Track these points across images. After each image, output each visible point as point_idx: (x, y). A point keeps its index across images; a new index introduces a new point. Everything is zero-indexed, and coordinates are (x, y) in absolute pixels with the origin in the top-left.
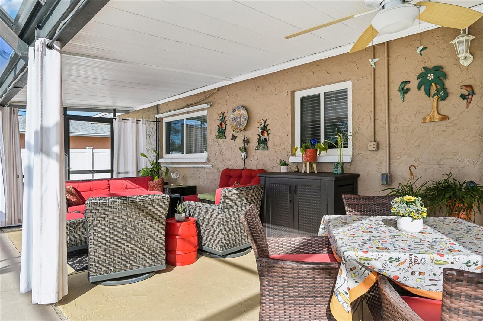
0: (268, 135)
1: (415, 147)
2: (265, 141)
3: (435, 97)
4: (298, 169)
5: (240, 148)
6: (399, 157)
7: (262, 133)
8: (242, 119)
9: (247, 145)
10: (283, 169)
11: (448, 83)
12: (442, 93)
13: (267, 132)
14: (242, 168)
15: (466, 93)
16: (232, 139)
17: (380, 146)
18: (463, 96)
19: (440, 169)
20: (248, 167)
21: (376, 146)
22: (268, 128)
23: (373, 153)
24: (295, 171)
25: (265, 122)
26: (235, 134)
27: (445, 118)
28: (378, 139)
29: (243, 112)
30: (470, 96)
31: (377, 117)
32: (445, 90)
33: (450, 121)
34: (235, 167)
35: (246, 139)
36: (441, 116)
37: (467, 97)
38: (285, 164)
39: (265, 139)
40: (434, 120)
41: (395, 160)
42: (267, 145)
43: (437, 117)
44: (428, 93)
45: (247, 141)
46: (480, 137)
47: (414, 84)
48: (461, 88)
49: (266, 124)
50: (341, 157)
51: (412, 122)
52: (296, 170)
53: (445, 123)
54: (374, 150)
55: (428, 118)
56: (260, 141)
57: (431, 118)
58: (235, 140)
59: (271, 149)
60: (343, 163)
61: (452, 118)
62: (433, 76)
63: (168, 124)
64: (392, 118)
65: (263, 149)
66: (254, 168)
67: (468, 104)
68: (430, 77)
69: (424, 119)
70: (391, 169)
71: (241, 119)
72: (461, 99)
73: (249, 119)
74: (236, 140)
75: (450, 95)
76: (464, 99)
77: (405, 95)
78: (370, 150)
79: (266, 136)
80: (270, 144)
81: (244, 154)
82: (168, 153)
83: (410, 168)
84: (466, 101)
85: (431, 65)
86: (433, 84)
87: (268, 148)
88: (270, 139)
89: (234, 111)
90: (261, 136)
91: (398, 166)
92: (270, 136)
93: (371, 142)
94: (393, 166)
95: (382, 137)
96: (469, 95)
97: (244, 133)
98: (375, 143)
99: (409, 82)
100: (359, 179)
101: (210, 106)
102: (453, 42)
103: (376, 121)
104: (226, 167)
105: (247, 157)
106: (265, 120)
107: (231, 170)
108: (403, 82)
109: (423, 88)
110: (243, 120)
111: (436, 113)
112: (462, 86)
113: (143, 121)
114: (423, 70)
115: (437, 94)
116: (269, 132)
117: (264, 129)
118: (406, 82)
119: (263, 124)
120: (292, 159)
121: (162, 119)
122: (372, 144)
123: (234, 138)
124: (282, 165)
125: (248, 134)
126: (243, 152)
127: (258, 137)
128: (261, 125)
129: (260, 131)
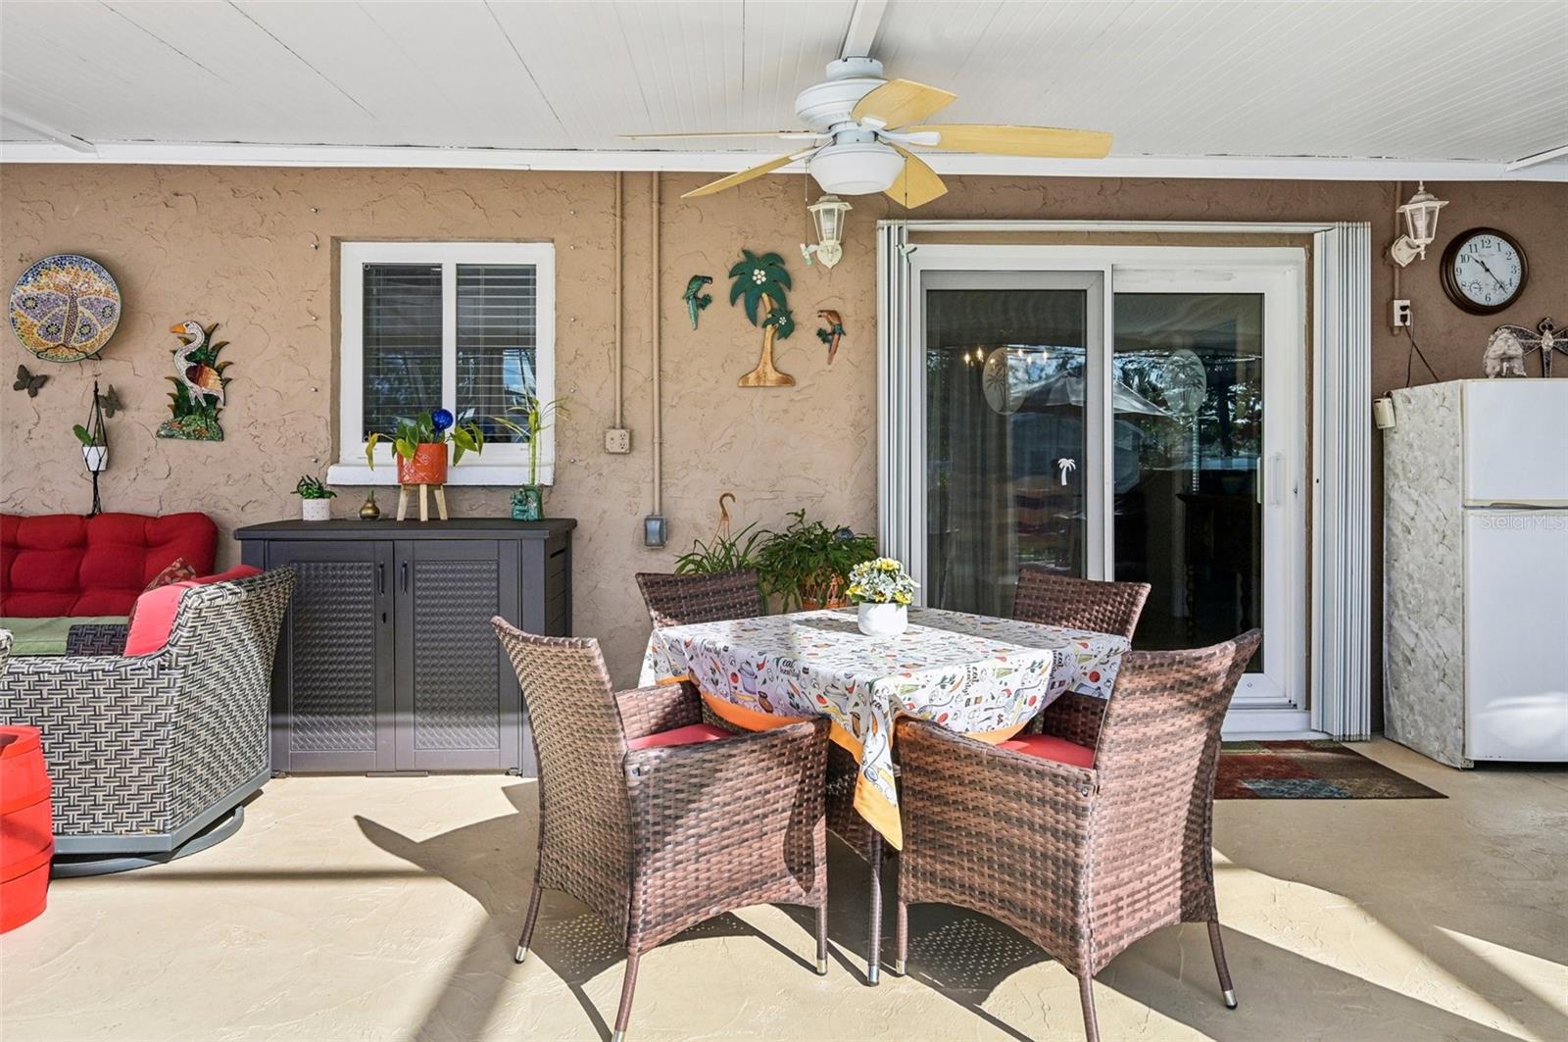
0: (225, 382)
1: (723, 446)
3: (769, 327)
4: (377, 511)
5: (79, 431)
6: (684, 472)
7: (194, 374)
8: (80, 308)
10: (314, 510)
11: (795, 299)
12: (783, 321)
13: (220, 371)
14: (86, 508)
15: (829, 329)
16: (17, 387)
17: (636, 443)
18: (821, 334)
19: (776, 502)
20: (113, 505)
21: (627, 441)
22: (223, 357)
23: (616, 459)
24: (364, 517)
25: (208, 335)
26: (38, 368)
27: (787, 380)
28: (628, 422)
29: (100, 285)
30: (836, 336)
31: (628, 361)
32: (788, 314)
33: (795, 388)
34: (36, 505)
35: (103, 392)
36: (780, 375)
37: (830, 337)
38: (322, 493)
39: (211, 399)
40: (765, 382)
41: (672, 481)
42: (216, 420)
43: (773, 376)
44: (753, 317)
45: (110, 402)
46: (852, 429)
47: (721, 287)
48: (820, 316)
49: (214, 342)
50: (537, 469)
51: (717, 382)
52: (370, 512)
53: (786, 392)
54: (623, 451)
55: (752, 376)
56: (182, 405)
57: (758, 378)
58: (34, 394)
59: (236, 437)
60: (542, 486)
61: (801, 383)
62: (765, 276)
64: (668, 367)
65: (198, 436)
66: (150, 509)
67: (832, 352)
68: (759, 276)
69: (745, 377)
70: (664, 506)
71: (74, 308)
72: (819, 340)
73: (127, 315)
74: (41, 391)
75: (797, 327)
76: (825, 341)
77: (701, 312)
78: (611, 451)
79: (212, 384)
80: (229, 418)
81: (94, 455)
83: (721, 501)
84: (827, 345)
85: (760, 247)
86: (764, 295)
87: (220, 435)
88: (232, 399)
89: (36, 270)
90: (189, 383)
91: (680, 495)
92: (230, 387)
93: (614, 428)
94: (671, 493)
95: (641, 417)
96: (833, 333)
97: (89, 369)
98: (623, 431)
99: (711, 279)
100: (575, 534)
102: (813, 209)
103: (627, 372)
105: (108, 465)
106: (207, 325)
108: (696, 278)
109: (741, 301)
110: (88, 313)
111: (769, 368)
112: (822, 311)
114: (742, 258)
115: (772, 320)
117: (203, 360)
118: (704, 277)
119: (200, 339)
120: (335, 476)
122: (617, 433)
123: (30, 382)
124: (309, 496)
125: (114, 373)
126: (92, 443)
127: (174, 390)
128: (188, 342)
129: (183, 365)
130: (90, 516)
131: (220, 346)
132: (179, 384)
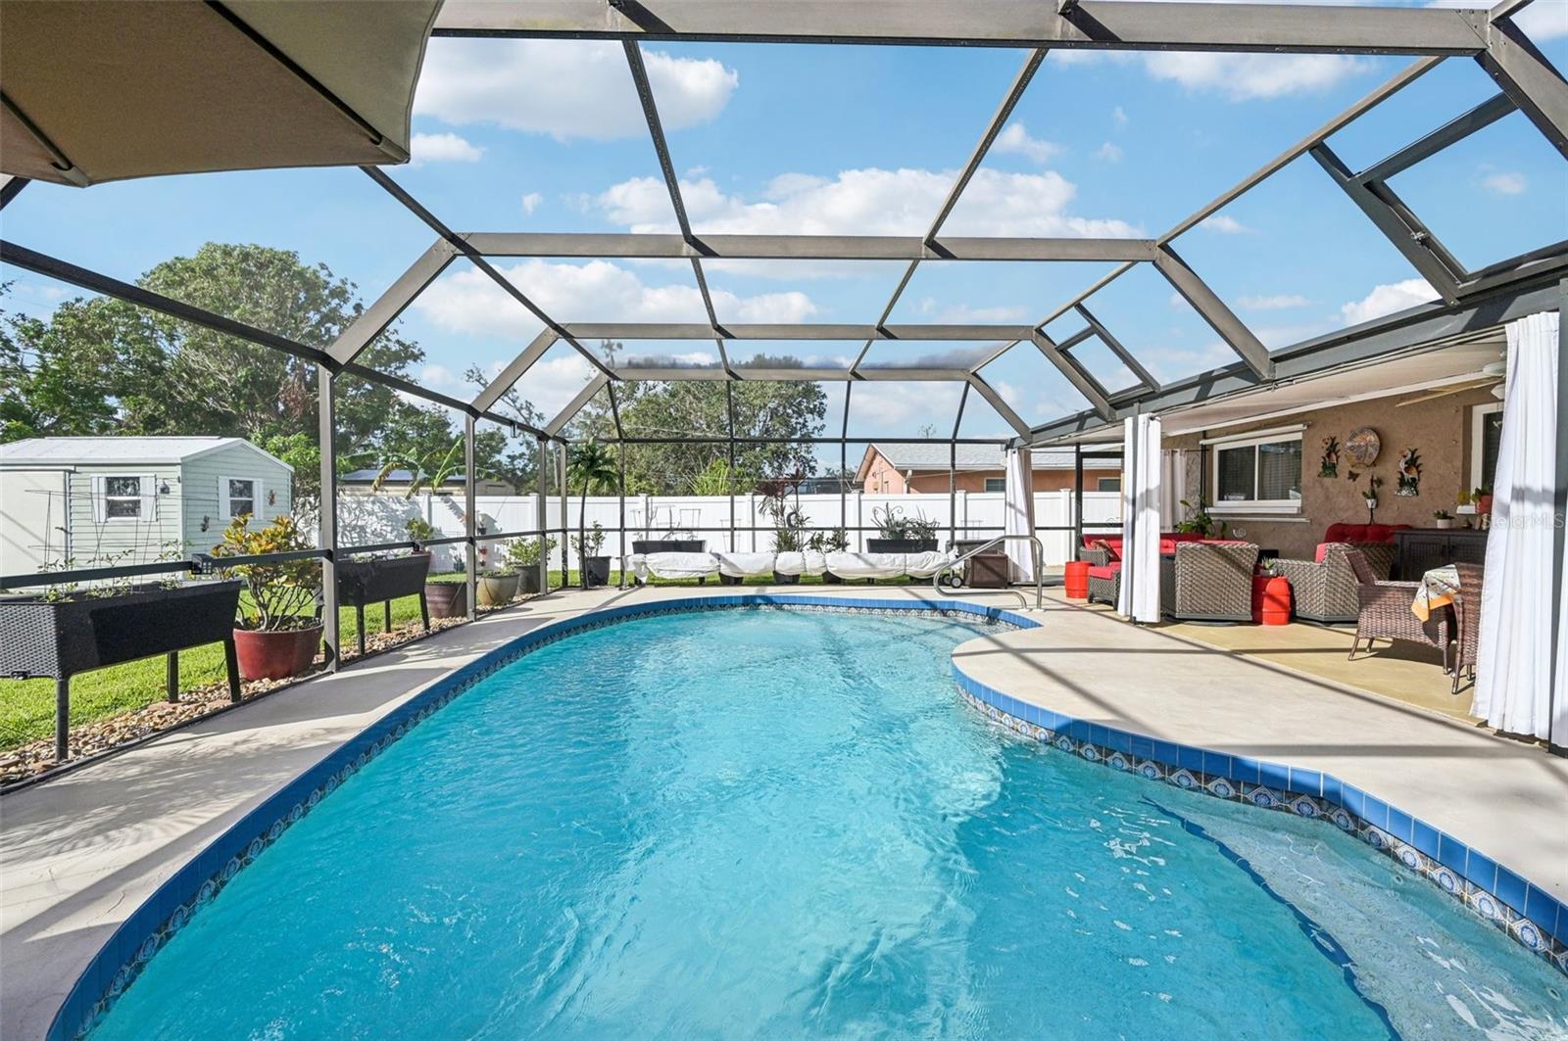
0: (1419, 472)
2: (1413, 483)
4: (1470, 525)
5: (1364, 493)
7: (1407, 469)
8: (1369, 448)
9: (1378, 486)
10: (1441, 524)
13: (1417, 468)
14: (1367, 522)
16: (1349, 478)
20: (1378, 520)
22: (1419, 462)
24: (1464, 528)
25: (1413, 454)
26: (1355, 471)
29: (1372, 438)
34: (1355, 521)
35: (1375, 479)
38: (1446, 517)
39: (1414, 479)
42: (1415, 488)
45: (1377, 482)
49: (1415, 456)
52: (1466, 525)
56: (1403, 482)
58: (1354, 480)
59: (1423, 494)
63: (1223, 453)
66: (1390, 522)
71: (1367, 448)
73: (1382, 448)
74: (1357, 479)
79: (1414, 474)
80: (1421, 486)
81: (1370, 502)
82: (1221, 498)
87: (1417, 493)
88: (1422, 479)
89: (1354, 436)
90: (1405, 474)
92: (1421, 474)
97: (1372, 470)
101: (1308, 426)
104: (1338, 521)
105: (1377, 506)
106: (1413, 449)
107: (1346, 525)
110: (1371, 449)
113: (1181, 451)
116: (1420, 469)
117: (1412, 463)
119: (1410, 456)
120: (1460, 510)
121: (1212, 445)
123: (1353, 476)
124: (1439, 518)
125: (1379, 471)
126: (1369, 498)
127: (1399, 476)
128: (1405, 457)
129: (1402, 465)
130: (1370, 524)
131: (1418, 457)
132: (1401, 473)
